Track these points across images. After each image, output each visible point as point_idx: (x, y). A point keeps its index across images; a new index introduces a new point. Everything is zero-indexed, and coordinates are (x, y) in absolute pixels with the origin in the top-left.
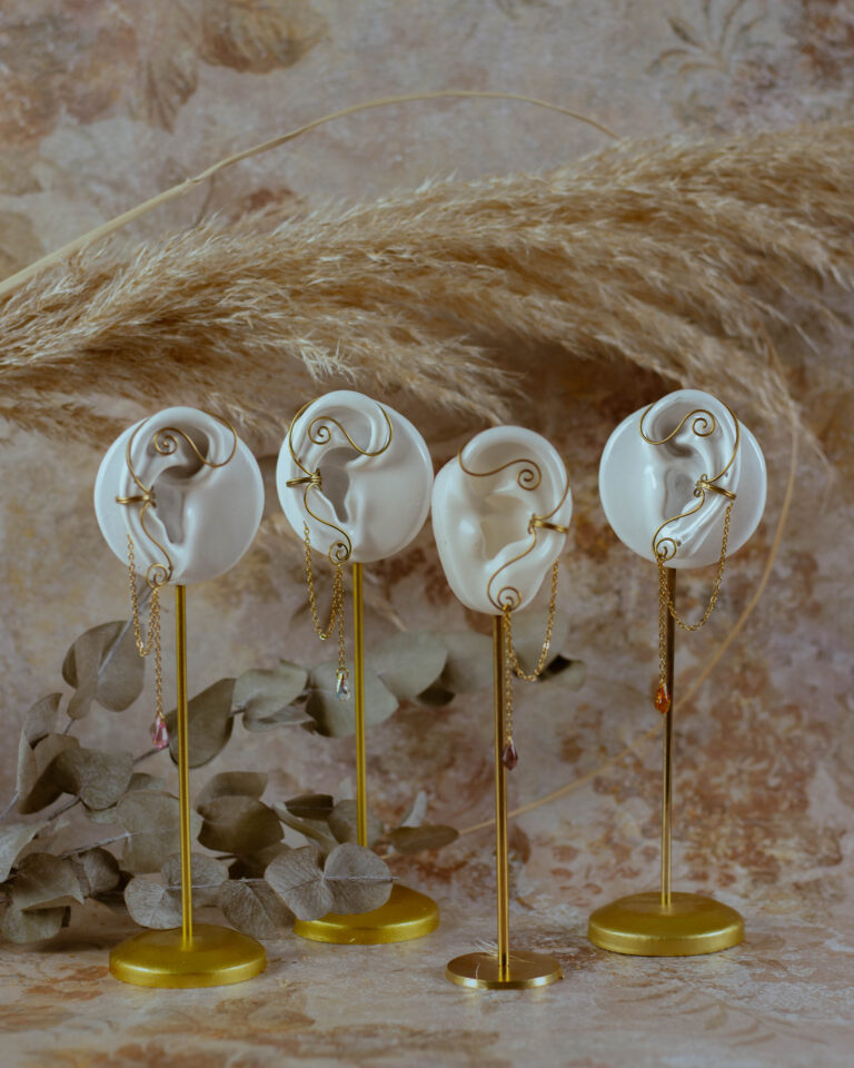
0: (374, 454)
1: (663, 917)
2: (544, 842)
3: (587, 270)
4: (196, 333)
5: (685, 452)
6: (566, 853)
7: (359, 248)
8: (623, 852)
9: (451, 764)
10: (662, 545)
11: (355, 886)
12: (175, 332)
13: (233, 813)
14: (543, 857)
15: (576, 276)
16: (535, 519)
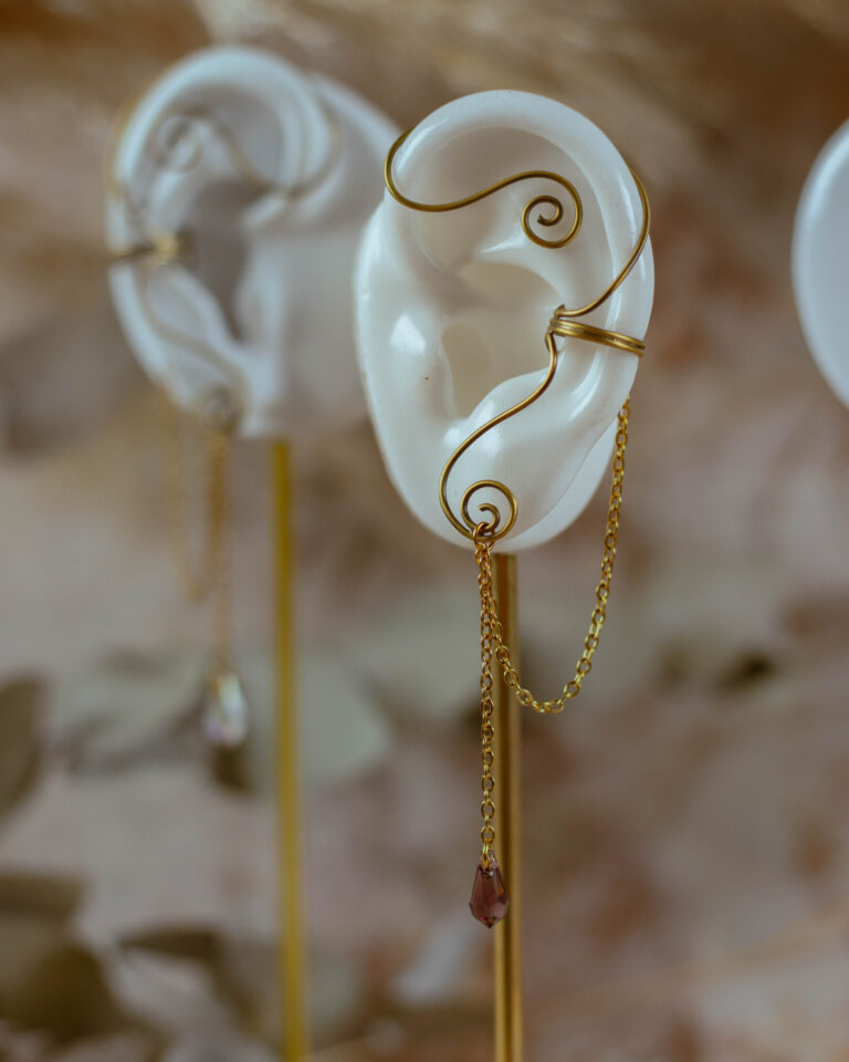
0: (296, 192)
16: (558, 317)
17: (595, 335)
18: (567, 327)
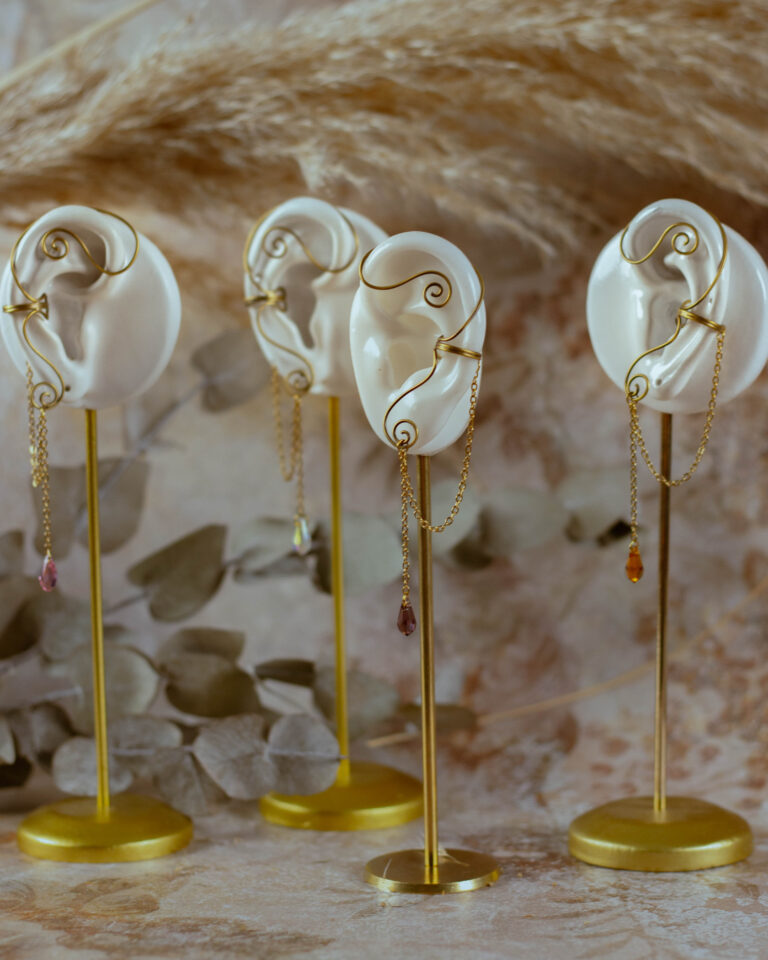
0: (337, 271)
1: (656, 826)
2: (595, 732)
3: (650, 73)
4: (200, 139)
5: (676, 275)
6: (617, 746)
7: (374, 43)
8: (678, 749)
9: (512, 638)
10: (634, 383)
11: (303, 763)
12: (177, 137)
13: (201, 674)
14: (589, 750)
15: (638, 79)
16: (439, 341)
17: (455, 350)
18: (442, 347)
